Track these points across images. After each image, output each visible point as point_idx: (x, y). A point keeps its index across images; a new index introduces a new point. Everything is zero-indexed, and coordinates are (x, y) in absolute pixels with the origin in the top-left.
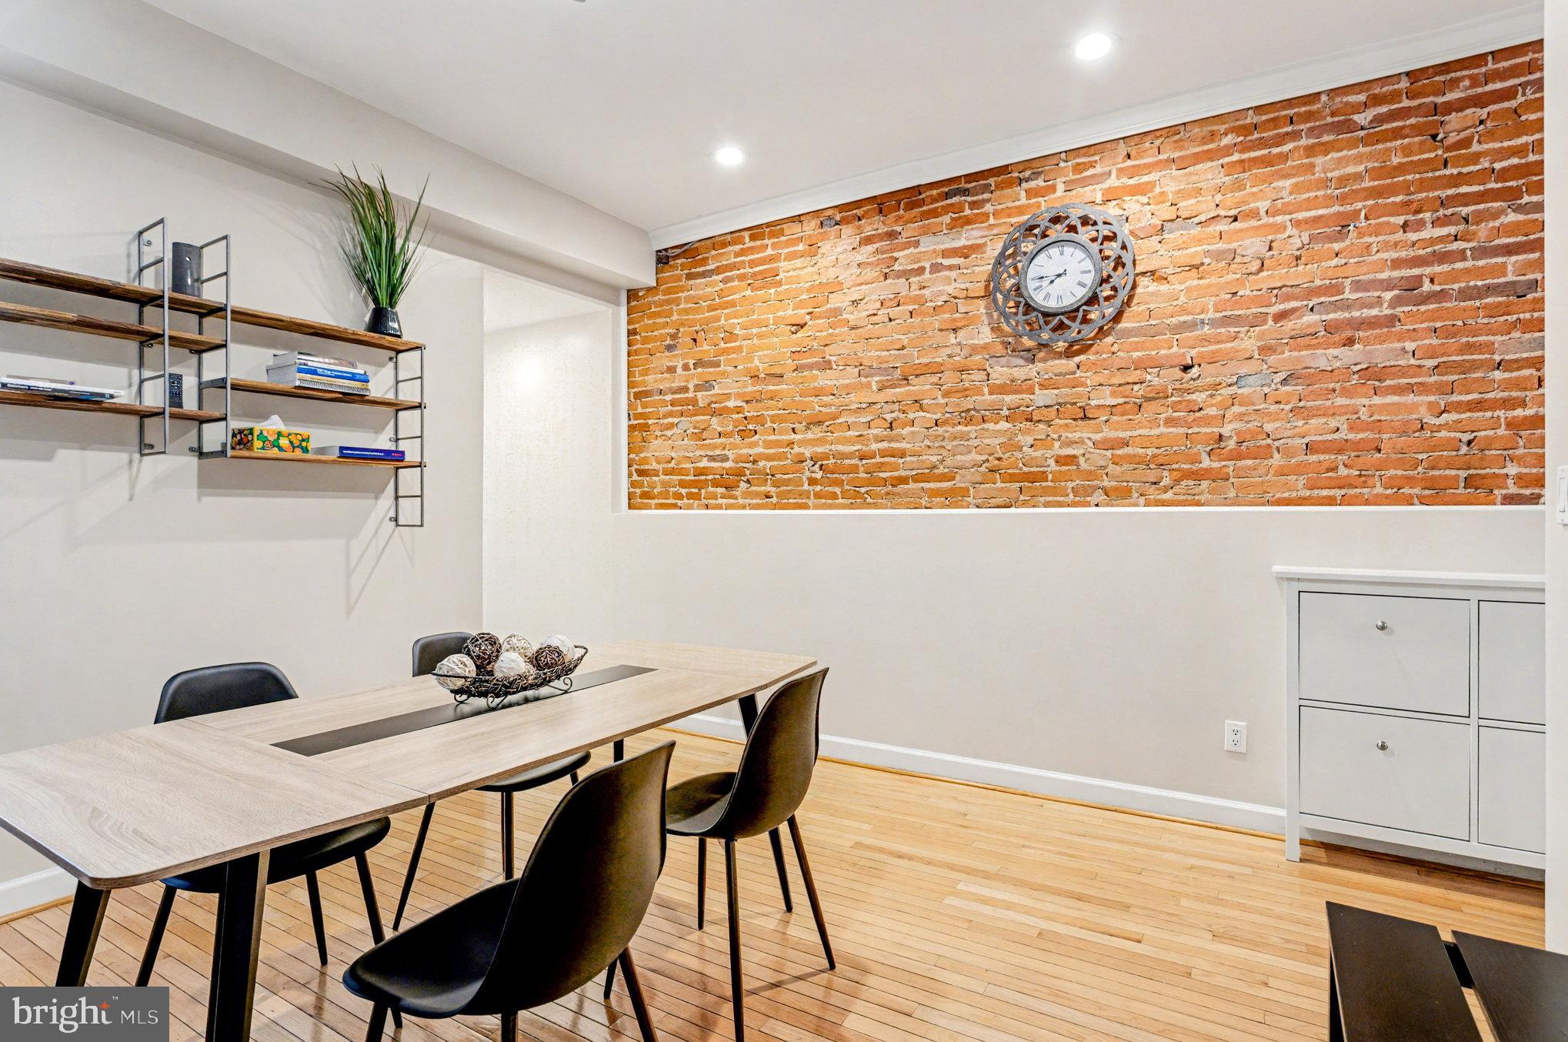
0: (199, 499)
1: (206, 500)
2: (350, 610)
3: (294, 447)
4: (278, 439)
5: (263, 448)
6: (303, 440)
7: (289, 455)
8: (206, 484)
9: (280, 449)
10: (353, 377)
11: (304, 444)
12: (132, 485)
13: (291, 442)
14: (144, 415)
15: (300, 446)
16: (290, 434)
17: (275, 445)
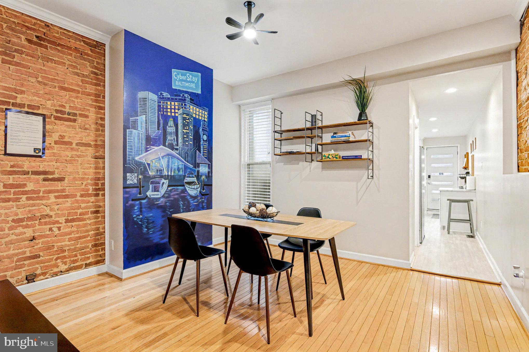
0: (322, 171)
1: (323, 171)
2: (357, 203)
3: (333, 158)
4: (329, 156)
5: (325, 159)
6: (336, 155)
7: (332, 159)
8: (323, 168)
9: (329, 158)
10: (346, 136)
11: (336, 156)
12: (310, 168)
13: (333, 157)
14: (311, 154)
15: (335, 157)
16: (332, 154)
17: (328, 157)
